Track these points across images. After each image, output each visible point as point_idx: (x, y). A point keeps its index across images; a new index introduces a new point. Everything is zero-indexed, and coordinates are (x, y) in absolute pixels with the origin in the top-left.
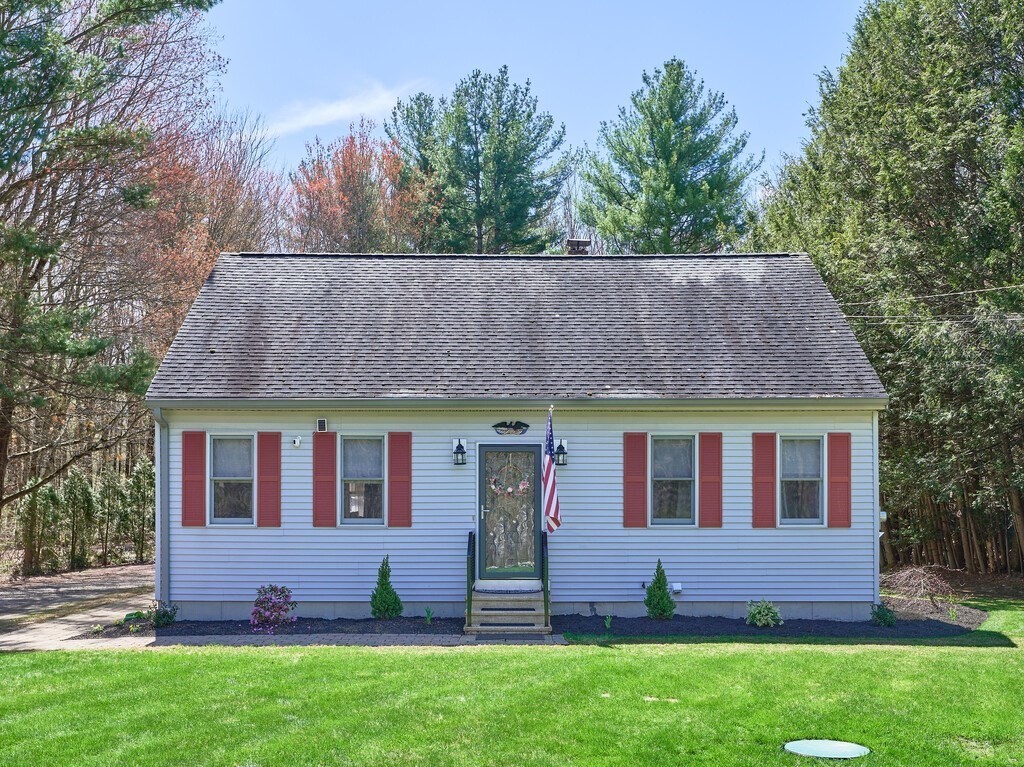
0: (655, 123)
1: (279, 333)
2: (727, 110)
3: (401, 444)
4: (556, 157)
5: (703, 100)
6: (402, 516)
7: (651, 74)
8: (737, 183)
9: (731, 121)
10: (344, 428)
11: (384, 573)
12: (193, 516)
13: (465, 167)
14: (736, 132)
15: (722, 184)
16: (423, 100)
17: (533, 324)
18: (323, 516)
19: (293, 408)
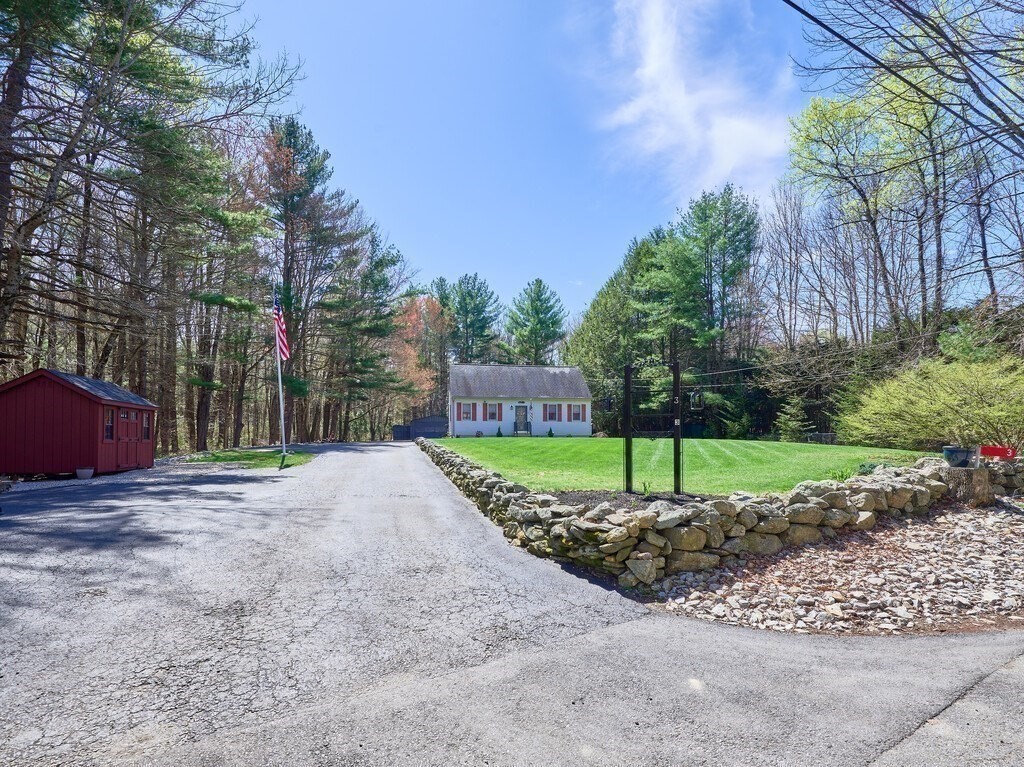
0: (533, 301)
1: (471, 383)
2: (557, 297)
3: (500, 405)
4: (495, 306)
5: (548, 294)
6: (500, 419)
7: (530, 283)
8: (560, 320)
9: (558, 300)
10: (489, 402)
11: (499, 428)
13: (462, 309)
14: (559, 305)
15: (556, 321)
16: (442, 280)
17: (523, 381)
18: (485, 419)
19: (479, 398)
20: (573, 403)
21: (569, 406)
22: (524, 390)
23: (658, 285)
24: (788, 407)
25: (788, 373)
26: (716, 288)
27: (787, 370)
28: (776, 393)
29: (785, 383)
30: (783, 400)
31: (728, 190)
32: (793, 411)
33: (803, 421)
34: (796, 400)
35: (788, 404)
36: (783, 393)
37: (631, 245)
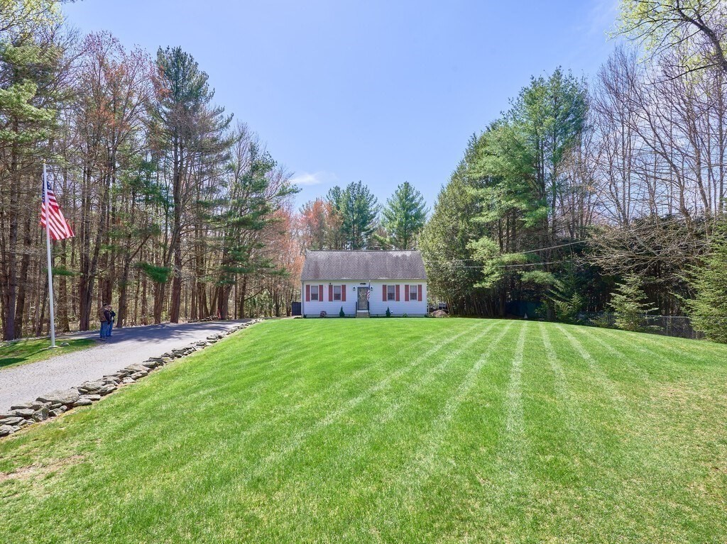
0: (401, 200)
1: (321, 267)
2: (420, 196)
3: (344, 287)
4: (375, 206)
5: (414, 194)
6: (344, 299)
7: (400, 185)
8: (424, 215)
9: (422, 198)
10: (334, 284)
11: (342, 309)
12: (308, 300)
13: (350, 210)
14: (423, 202)
15: (419, 216)
16: (337, 188)
17: (367, 265)
18: (330, 299)
19: (325, 281)
20: (410, 284)
21: (407, 287)
22: (367, 272)
23: (490, 171)
24: (623, 286)
25: (623, 248)
26: (548, 171)
27: (621, 245)
28: (609, 271)
29: (619, 260)
30: (618, 279)
31: (558, 74)
32: (630, 291)
33: (641, 302)
34: (633, 278)
35: (624, 283)
36: (618, 270)
37: (471, 140)
